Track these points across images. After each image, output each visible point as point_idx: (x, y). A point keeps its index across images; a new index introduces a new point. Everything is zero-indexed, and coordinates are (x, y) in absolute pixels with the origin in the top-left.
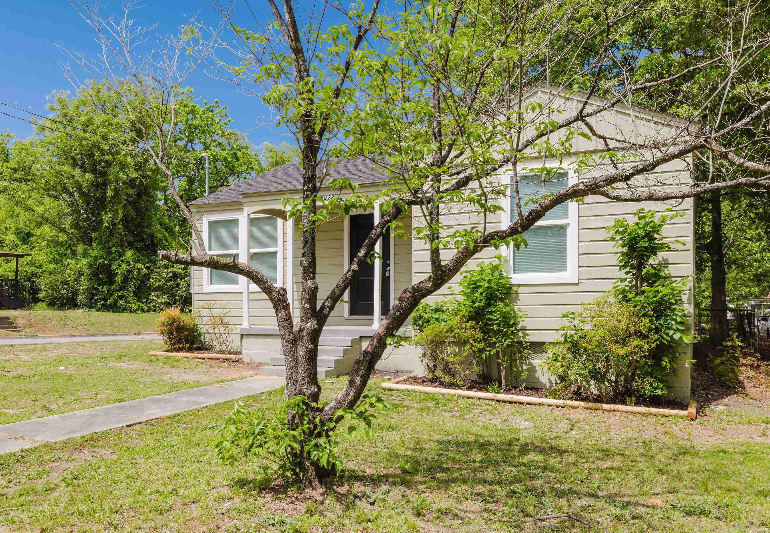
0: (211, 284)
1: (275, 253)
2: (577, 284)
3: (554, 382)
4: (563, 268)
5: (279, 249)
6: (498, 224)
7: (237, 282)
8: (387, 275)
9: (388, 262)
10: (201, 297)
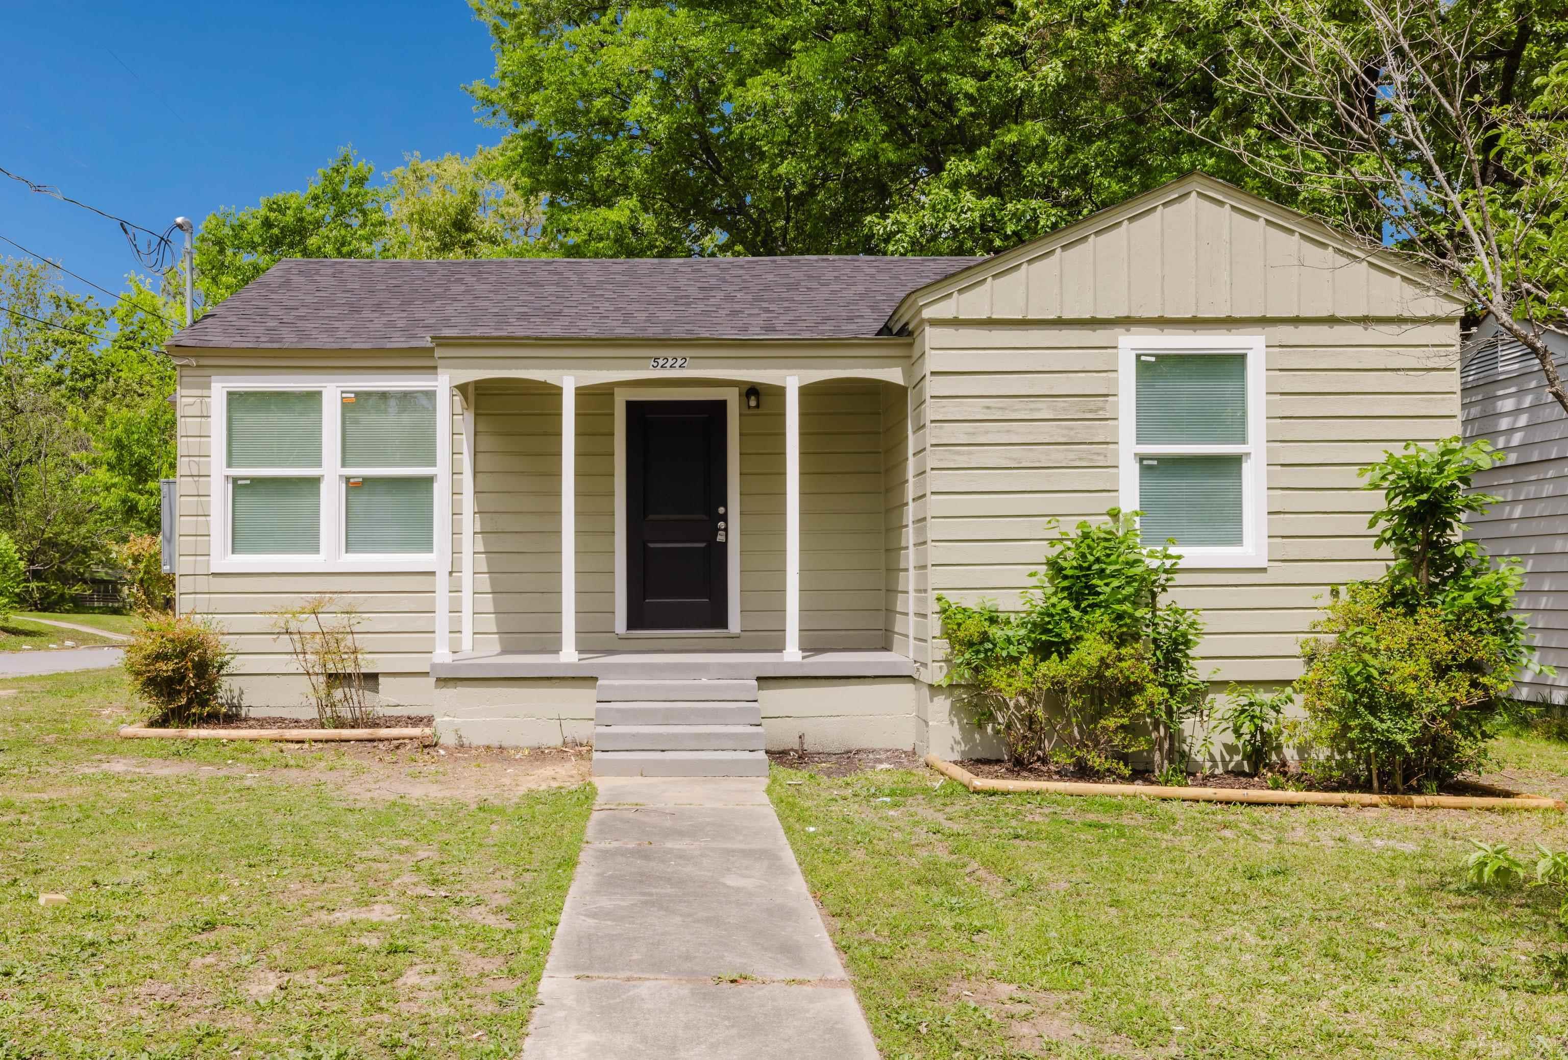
0: (233, 552)
1: (429, 481)
2: (1263, 570)
3: (1218, 758)
4: (1236, 539)
5: (441, 471)
6: (1111, 446)
7: (314, 548)
8: (720, 538)
9: (721, 510)
10: (202, 584)
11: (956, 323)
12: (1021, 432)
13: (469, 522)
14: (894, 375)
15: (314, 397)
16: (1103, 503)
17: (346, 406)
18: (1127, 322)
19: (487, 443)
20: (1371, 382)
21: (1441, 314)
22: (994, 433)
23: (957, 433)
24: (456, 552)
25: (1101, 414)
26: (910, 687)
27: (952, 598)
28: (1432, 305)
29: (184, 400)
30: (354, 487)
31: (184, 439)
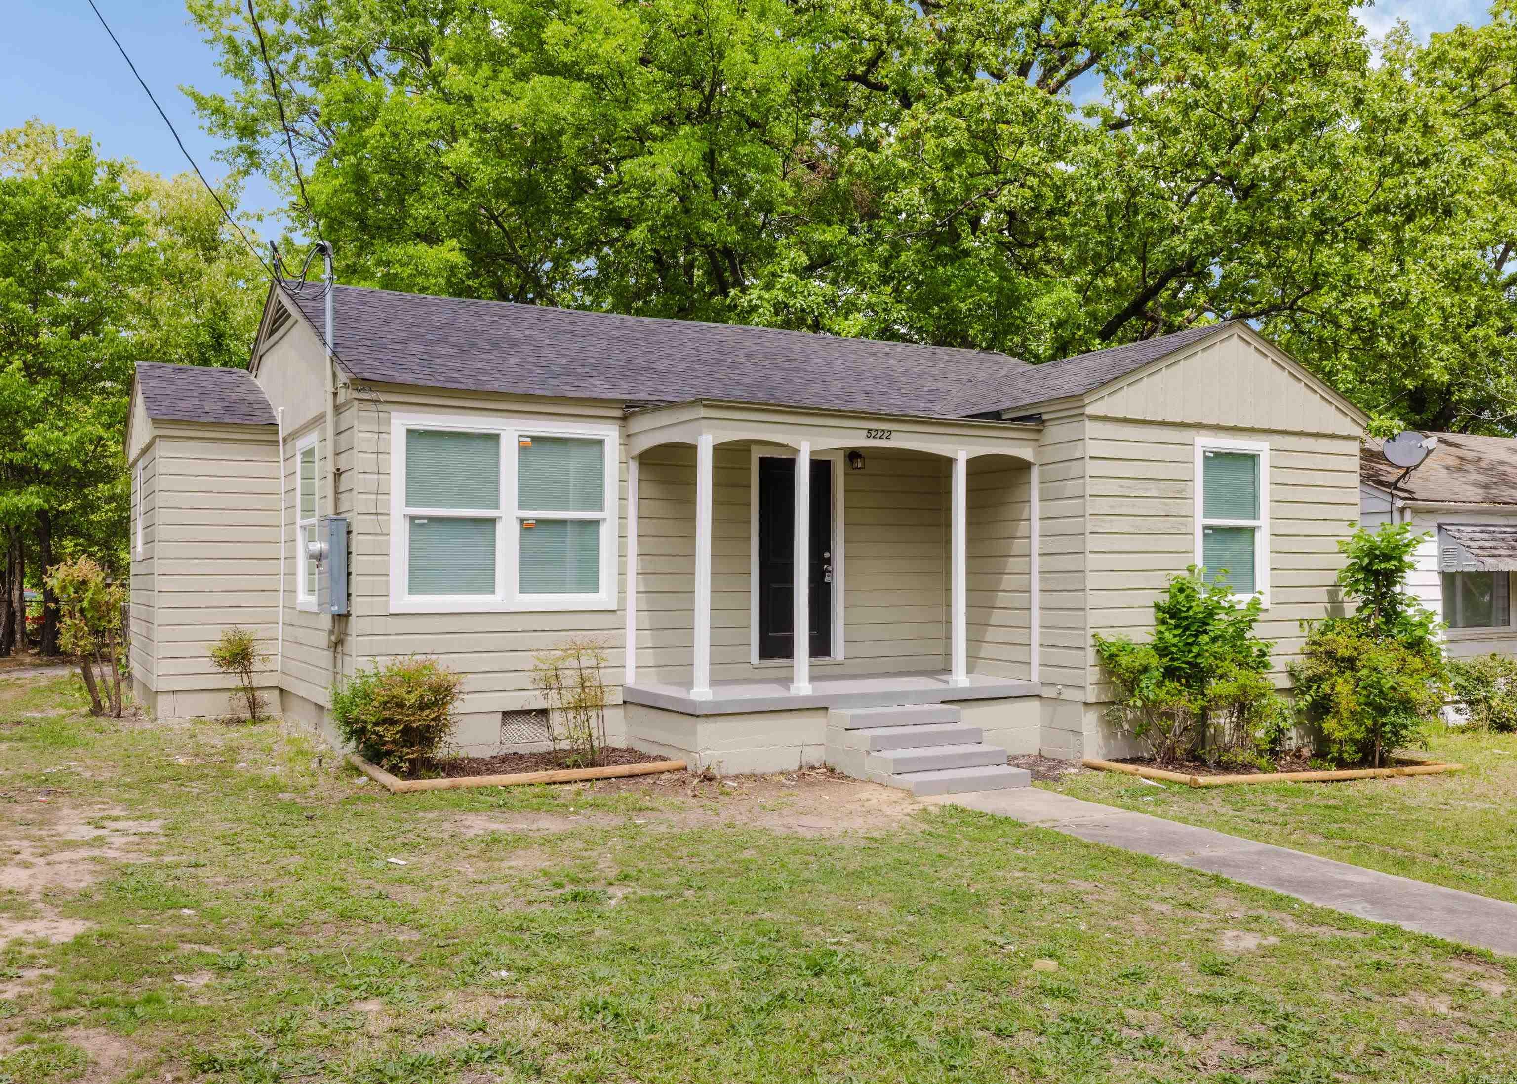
0: (410, 593)
1: (596, 524)
2: (1268, 610)
4: (1251, 588)
5: (609, 514)
6: (1190, 519)
7: (490, 588)
8: (827, 579)
9: (826, 555)
10: (380, 625)
11: (1105, 419)
12: (1141, 507)
13: (633, 563)
14: (1025, 452)
15: (493, 438)
16: (1182, 562)
17: (523, 449)
18: (1199, 426)
19: (651, 490)
20: (1319, 478)
21: (1352, 434)
22: (1125, 507)
23: (1103, 505)
24: (622, 591)
25: (1184, 495)
26: (1035, 704)
27: (1104, 634)
28: (1346, 426)
29: (361, 435)
30: (527, 527)
31: (361, 476)
